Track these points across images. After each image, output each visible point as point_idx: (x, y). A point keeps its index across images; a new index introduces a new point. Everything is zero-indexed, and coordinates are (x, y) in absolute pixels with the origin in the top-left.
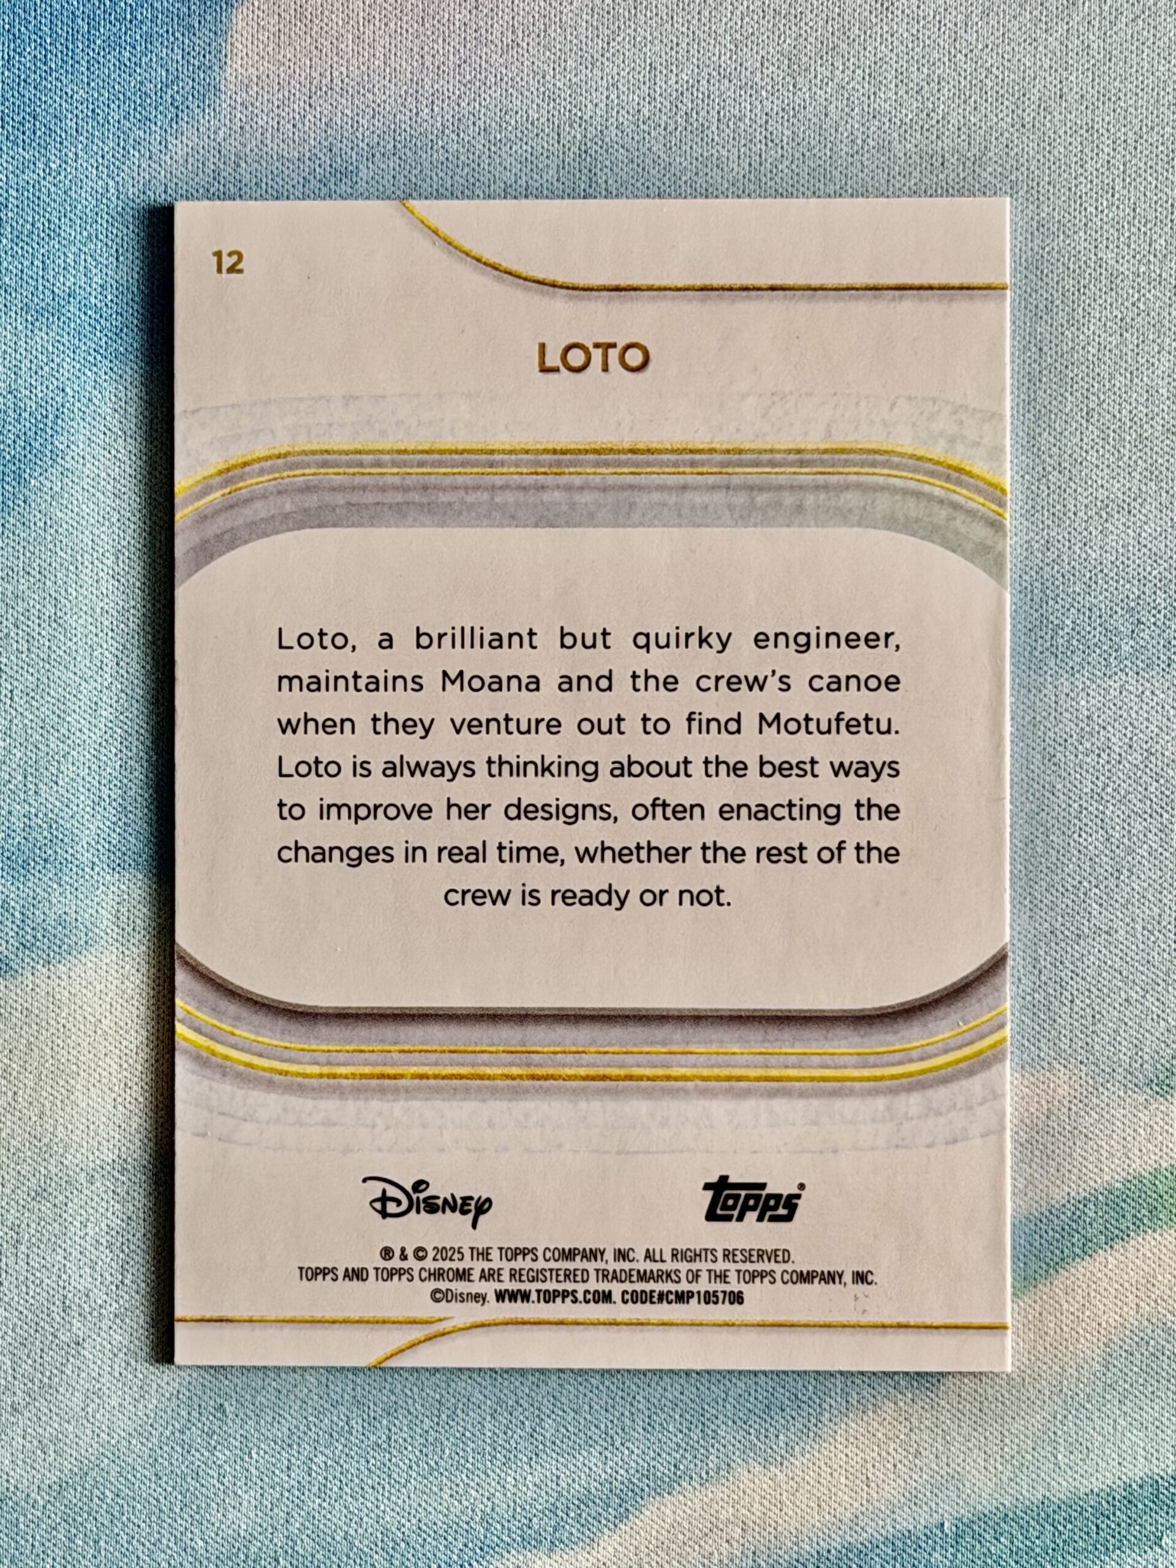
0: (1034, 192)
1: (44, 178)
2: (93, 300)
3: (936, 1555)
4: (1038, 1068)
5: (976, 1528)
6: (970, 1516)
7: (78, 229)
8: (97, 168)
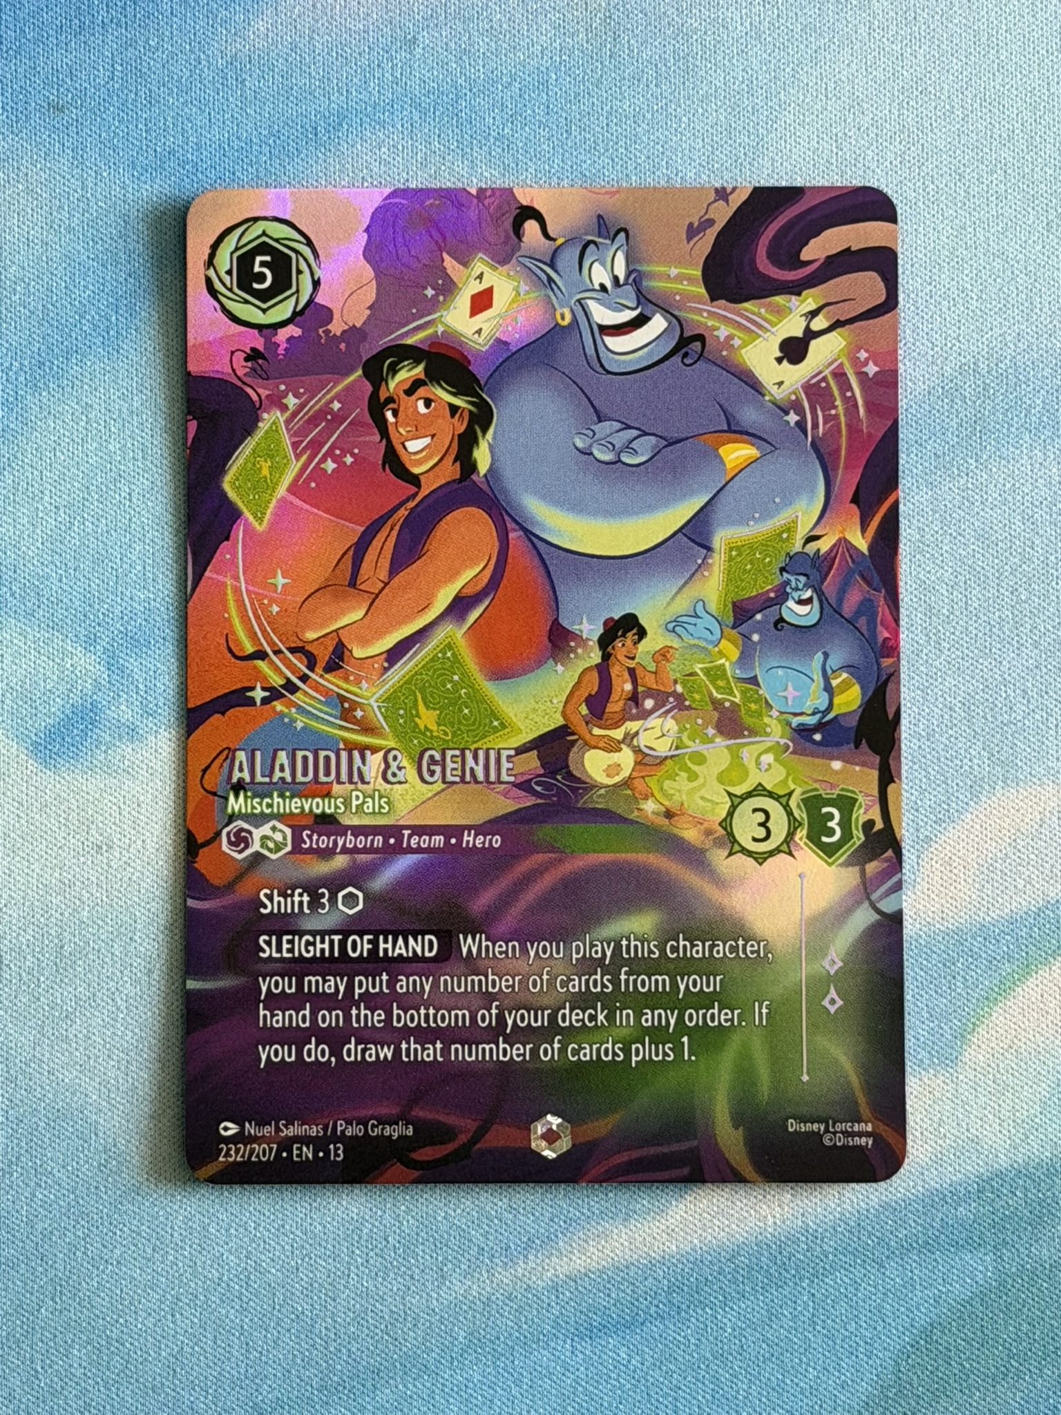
0: (994, 40)
1: (145, 55)
2: (189, 156)
3: (961, 1209)
4: (1030, 783)
5: (994, 1183)
6: (989, 1174)
7: (175, 95)
8: (190, 44)
